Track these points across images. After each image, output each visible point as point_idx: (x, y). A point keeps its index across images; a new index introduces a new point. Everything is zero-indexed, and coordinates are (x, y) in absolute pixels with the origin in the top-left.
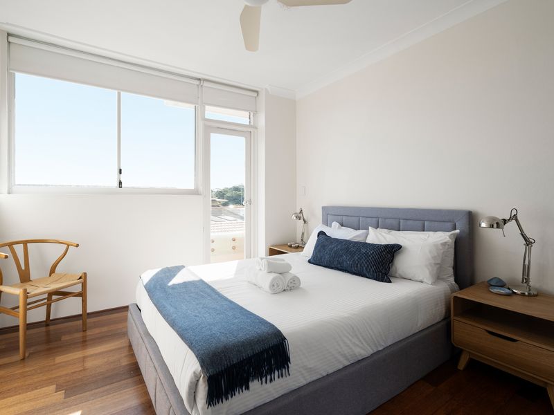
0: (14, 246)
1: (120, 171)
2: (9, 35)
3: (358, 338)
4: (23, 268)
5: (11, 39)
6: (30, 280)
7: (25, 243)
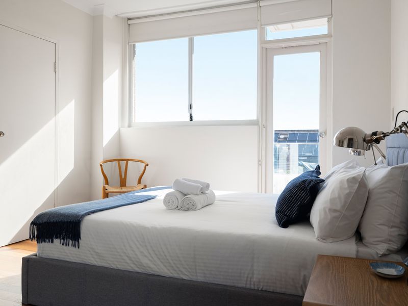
0: (121, 162)
1: (191, 107)
2: (129, 19)
3: (148, 250)
4: (123, 177)
5: (130, 22)
6: (125, 186)
7: (127, 160)
